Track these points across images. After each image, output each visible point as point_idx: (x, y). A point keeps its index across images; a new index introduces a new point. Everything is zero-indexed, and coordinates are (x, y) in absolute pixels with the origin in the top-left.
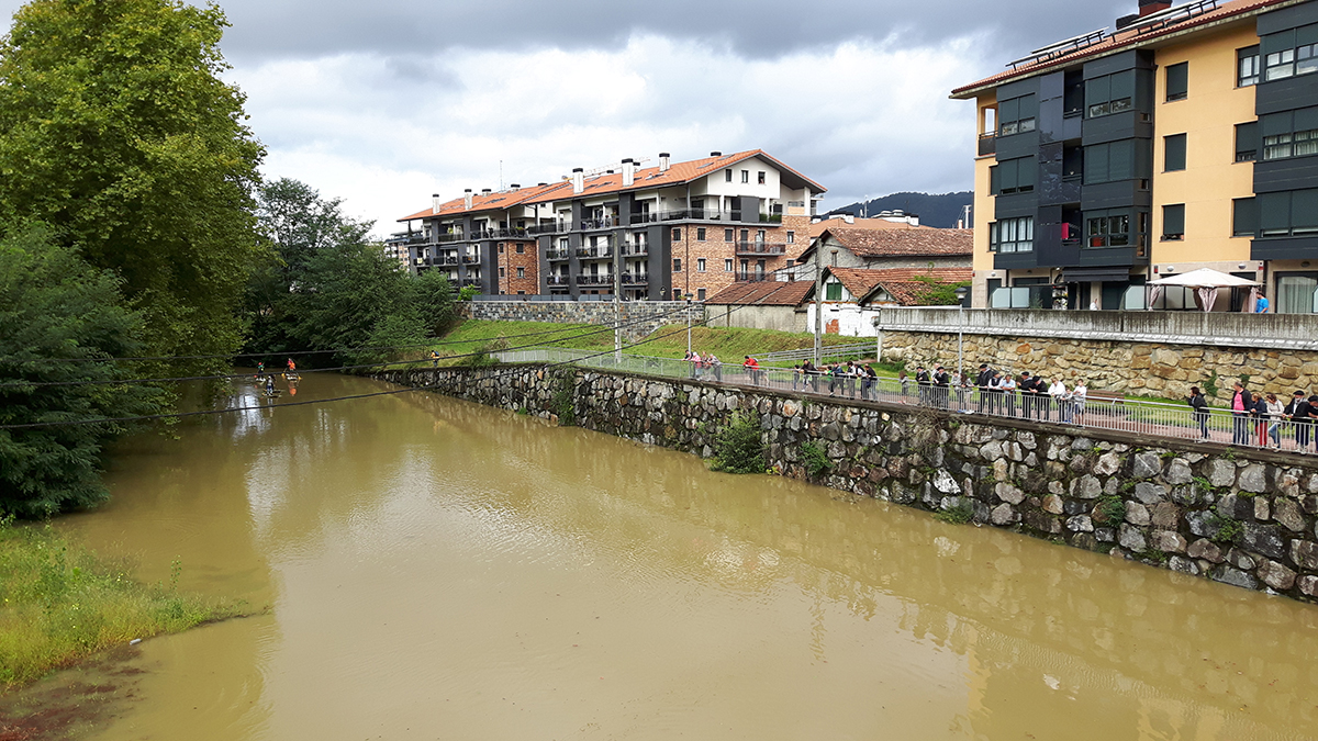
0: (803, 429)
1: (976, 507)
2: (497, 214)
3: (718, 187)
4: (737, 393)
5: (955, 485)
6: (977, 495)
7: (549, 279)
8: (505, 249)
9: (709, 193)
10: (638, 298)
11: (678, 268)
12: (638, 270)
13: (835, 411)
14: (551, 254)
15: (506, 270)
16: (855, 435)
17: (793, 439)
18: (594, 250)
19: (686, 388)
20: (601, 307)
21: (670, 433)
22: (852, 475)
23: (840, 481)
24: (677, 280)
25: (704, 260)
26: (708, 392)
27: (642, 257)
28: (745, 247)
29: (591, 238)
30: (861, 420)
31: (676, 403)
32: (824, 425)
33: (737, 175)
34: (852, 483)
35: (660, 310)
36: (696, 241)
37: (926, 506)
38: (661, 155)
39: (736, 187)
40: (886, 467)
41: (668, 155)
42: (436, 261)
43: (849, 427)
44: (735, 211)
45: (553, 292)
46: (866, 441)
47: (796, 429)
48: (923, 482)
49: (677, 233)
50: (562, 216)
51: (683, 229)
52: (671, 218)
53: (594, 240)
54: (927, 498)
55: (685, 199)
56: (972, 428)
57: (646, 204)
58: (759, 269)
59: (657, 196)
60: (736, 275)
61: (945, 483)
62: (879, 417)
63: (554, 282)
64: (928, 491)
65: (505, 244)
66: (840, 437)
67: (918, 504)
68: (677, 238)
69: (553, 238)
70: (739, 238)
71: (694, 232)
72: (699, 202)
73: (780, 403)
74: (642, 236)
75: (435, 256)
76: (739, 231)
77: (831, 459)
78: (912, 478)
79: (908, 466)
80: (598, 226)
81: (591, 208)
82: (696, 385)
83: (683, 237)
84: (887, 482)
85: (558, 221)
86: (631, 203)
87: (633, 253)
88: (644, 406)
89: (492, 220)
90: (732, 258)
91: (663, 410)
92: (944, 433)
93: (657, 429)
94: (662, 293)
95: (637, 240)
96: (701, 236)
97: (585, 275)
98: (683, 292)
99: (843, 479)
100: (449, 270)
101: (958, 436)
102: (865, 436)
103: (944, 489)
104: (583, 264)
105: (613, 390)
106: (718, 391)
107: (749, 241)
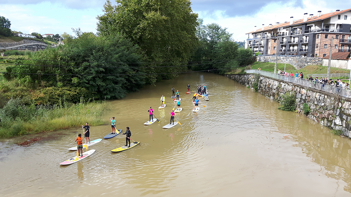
0: (305, 99)
1: (345, 131)
2: (270, 31)
3: (335, 21)
4: (292, 86)
5: (340, 122)
6: (346, 127)
7: (280, 50)
8: (271, 41)
9: (331, 23)
10: (305, 56)
11: (317, 47)
12: (305, 47)
13: (314, 94)
14: (282, 43)
15: (270, 48)
16: (318, 102)
17: (303, 102)
18: (294, 41)
19: (281, 83)
20: (290, 58)
21: (276, 96)
22: (315, 115)
23: (312, 117)
24: (317, 51)
25: (327, 45)
26: (286, 85)
27: (307, 44)
28: (343, 41)
29: (293, 38)
30: (320, 97)
31: (278, 88)
32: (311, 98)
33: (342, 17)
34: (315, 118)
35: (308, 60)
36: (324, 38)
37: (332, 128)
38: (318, 12)
39: (342, 21)
40: (324, 114)
41: (321, 12)
42: (253, 45)
43: (317, 99)
44: (341, 29)
45: (281, 54)
46: (320, 104)
47: (304, 99)
48: (332, 120)
49: (318, 36)
50: (287, 31)
51: (320, 35)
52: (318, 31)
53: (294, 38)
54: (332, 126)
55: (322, 25)
56: (348, 103)
57: (310, 27)
58: (348, 48)
59: (313, 25)
60: (339, 50)
61: (338, 121)
62: (324, 97)
63: (282, 51)
64: (333, 124)
65: (271, 40)
66: (314, 102)
67: (330, 127)
68: (318, 38)
69: (283, 38)
70: (341, 38)
71: (324, 35)
72: (328, 26)
73: (301, 90)
74: (308, 37)
75: (253, 44)
76: (341, 36)
77: (311, 109)
78: (330, 118)
79: (329, 114)
80: (296, 34)
81: (295, 29)
82: (283, 83)
83: (320, 37)
84: (323, 119)
85: (285, 33)
86: (306, 26)
87: (305, 42)
88: (272, 88)
89: (269, 33)
90: (338, 44)
91: (276, 90)
92: (340, 104)
93: (274, 95)
94: (311, 55)
95: (306, 38)
96: (326, 37)
97: (290, 49)
98: (318, 55)
99: (313, 116)
100: (257, 47)
101: (344, 105)
102: (320, 103)
103: (337, 123)
104: (290, 46)
105: (267, 83)
106: (288, 85)
107: (345, 39)
